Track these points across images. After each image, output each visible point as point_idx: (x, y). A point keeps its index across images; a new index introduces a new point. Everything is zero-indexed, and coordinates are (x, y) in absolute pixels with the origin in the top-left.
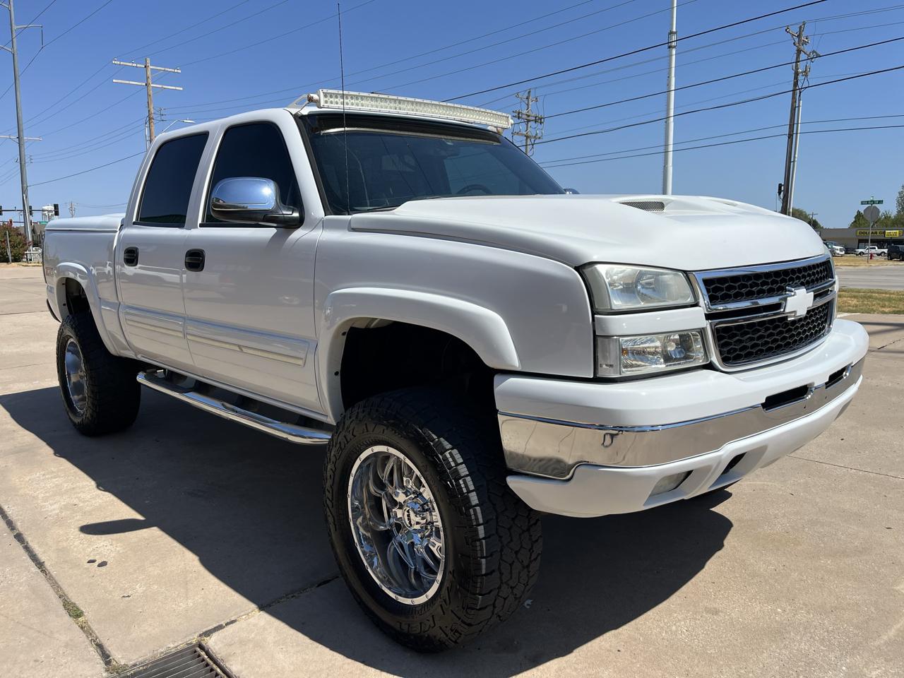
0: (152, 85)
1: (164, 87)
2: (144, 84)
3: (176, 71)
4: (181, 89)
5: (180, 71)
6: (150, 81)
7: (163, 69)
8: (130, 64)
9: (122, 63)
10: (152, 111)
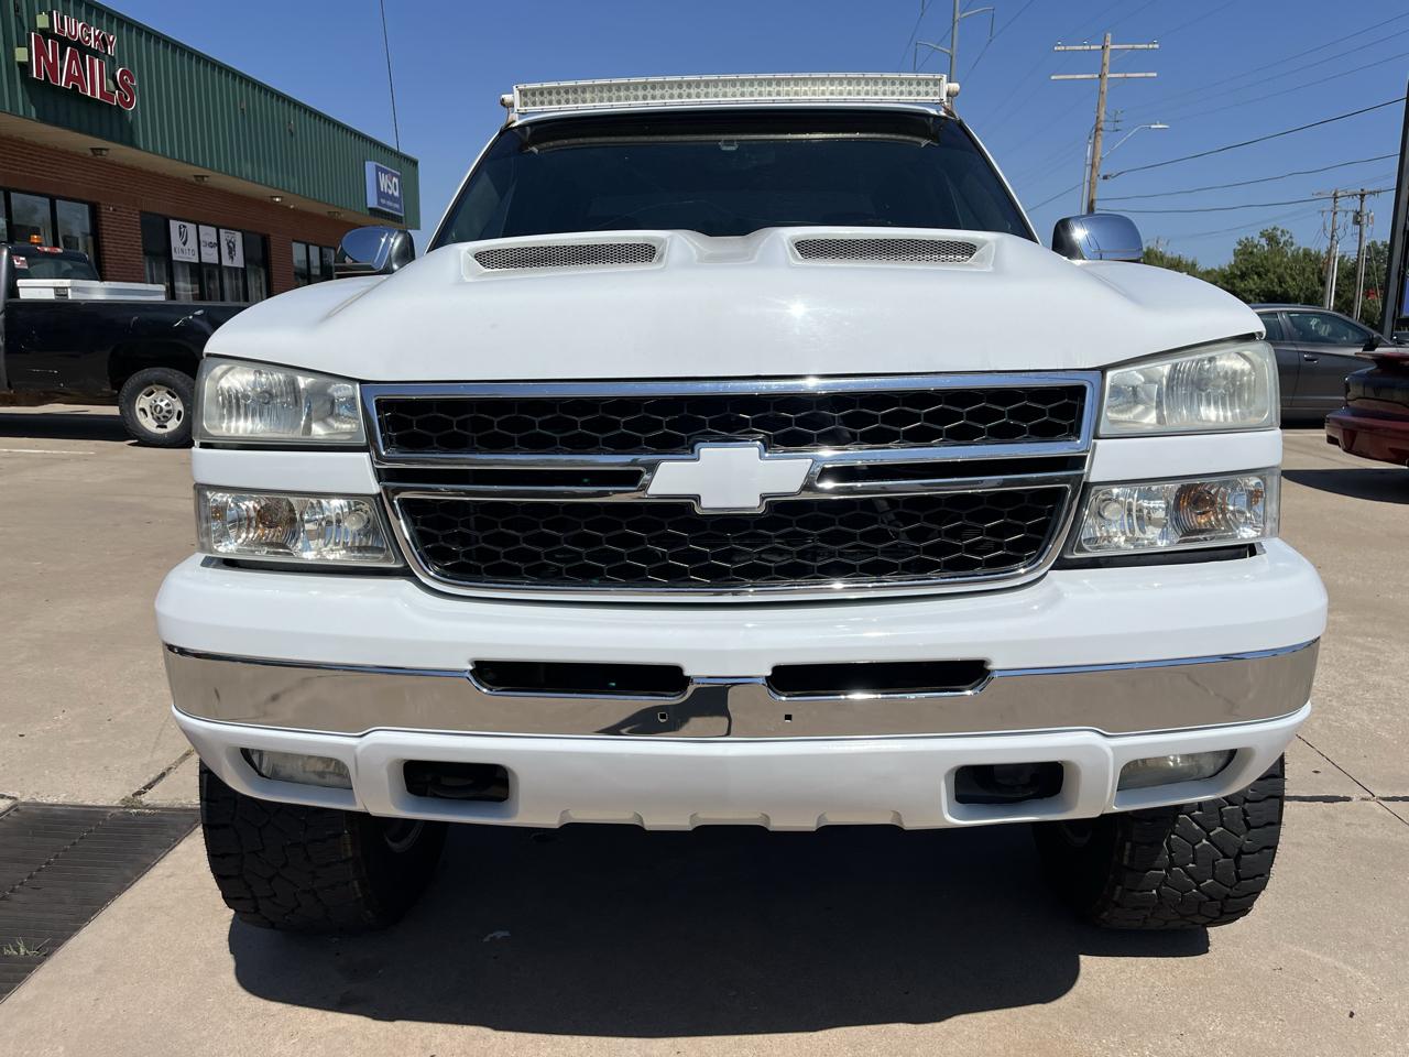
0: (1109, 76)
1: (1128, 75)
2: (1097, 76)
3: (1151, 46)
4: (1155, 75)
5: (1156, 46)
6: (1106, 70)
7: (1131, 46)
8: (1080, 48)
9: (1068, 48)
10: (1102, 117)
